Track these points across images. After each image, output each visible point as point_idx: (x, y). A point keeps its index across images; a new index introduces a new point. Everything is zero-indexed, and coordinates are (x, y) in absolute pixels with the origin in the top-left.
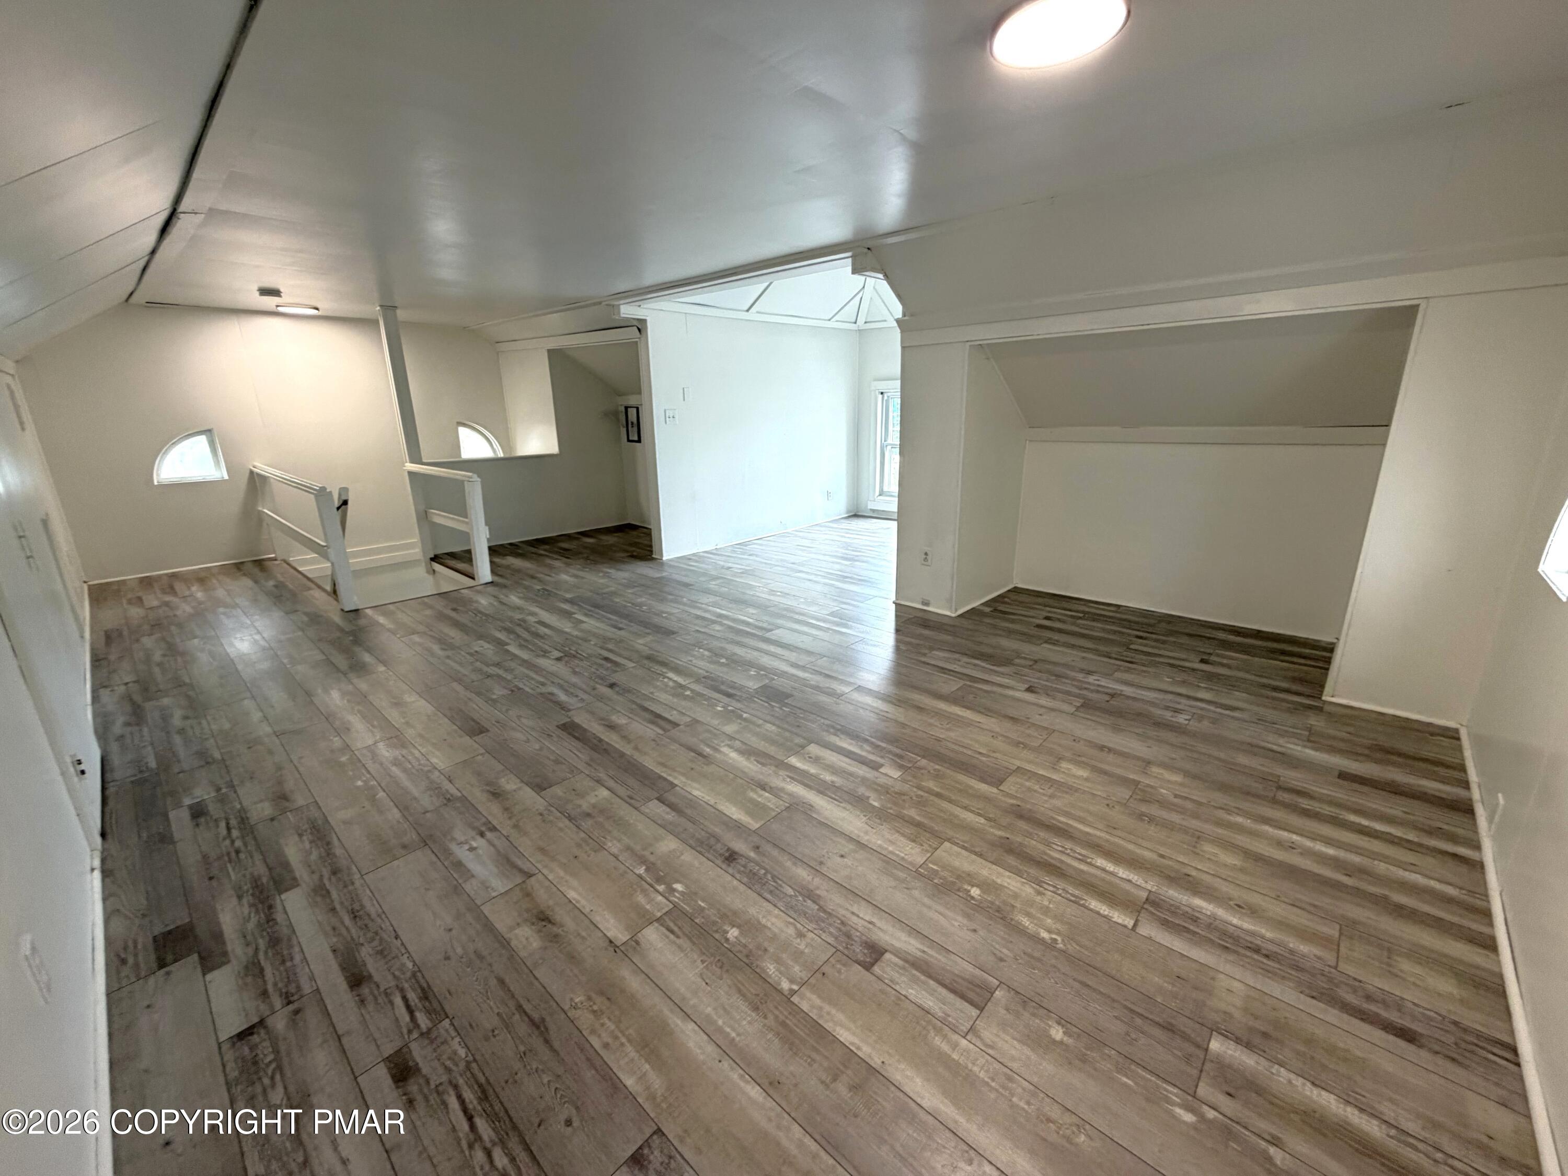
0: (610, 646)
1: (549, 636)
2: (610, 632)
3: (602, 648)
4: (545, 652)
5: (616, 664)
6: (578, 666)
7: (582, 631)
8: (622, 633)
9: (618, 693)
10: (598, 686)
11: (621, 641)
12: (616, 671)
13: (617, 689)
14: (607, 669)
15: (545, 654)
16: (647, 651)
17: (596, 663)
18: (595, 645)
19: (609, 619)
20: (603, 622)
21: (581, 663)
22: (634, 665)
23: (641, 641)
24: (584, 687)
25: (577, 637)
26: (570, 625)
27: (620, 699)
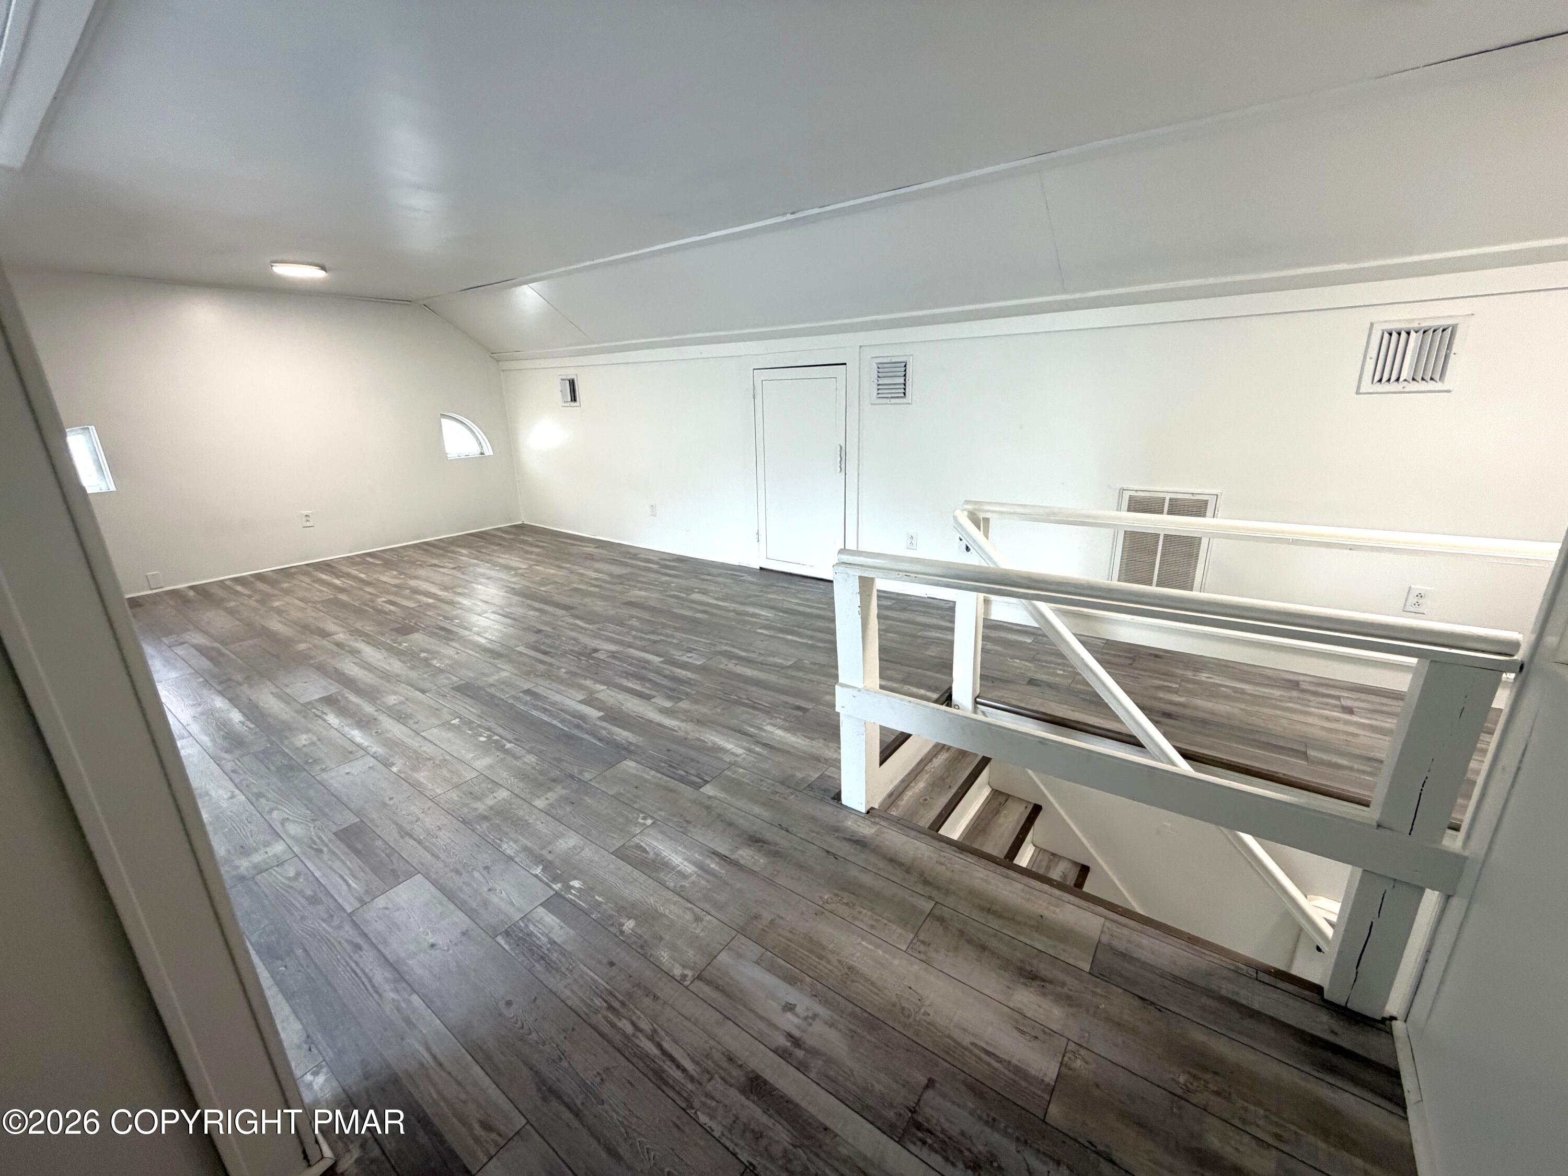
0: (542, 667)
1: (621, 677)
2: (543, 688)
3: (551, 665)
4: (614, 657)
5: (537, 649)
6: (573, 645)
7: (582, 688)
8: (526, 686)
9: (533, 627)
10: (551, 630)
11: (528, 674)
12: (534, 642)
13: (535, 629)
14: (544, 643)
15: (613, 655)
16: (500, 663)
17: (557, 648)
18: (559, 668)
19: (545, 710)
20: (554, 704)
21: (570, 647)
22: (518, 649)
23: (504, 674)
24: (565, 630)
25: (585, 678)
26: (600, 696)
27: (531, 624)
